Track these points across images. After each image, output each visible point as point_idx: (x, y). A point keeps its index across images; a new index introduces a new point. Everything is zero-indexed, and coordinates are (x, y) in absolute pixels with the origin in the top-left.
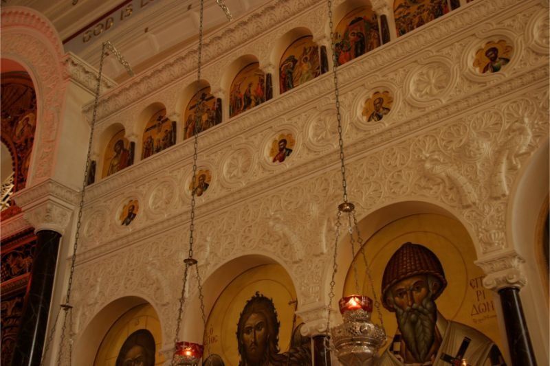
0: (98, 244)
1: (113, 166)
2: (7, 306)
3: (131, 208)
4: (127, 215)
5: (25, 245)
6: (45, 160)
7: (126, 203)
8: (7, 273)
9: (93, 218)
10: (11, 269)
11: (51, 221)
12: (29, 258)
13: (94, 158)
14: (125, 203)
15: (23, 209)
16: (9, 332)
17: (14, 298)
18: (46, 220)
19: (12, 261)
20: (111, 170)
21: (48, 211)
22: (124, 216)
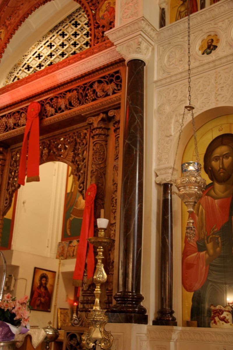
0: (181, 70)
1: (180, 12)
2: (93, 120)
3: (210, 41)
4: (207, 47)
5: (109, 74)
6: (130, 4)
7: (205, 37)
8: (94, 96)
9: (172, 52)
10: (97, 93)
11: (140, 52)
12: (113, 84)
13: (164, 6)
14: (203, 37)
15: (115, 44)
16: (98, 138)
17: (98, 115)
18: (136, 51)
19: (98, 87)
20: (180, 16)
21: (139, 44)
22: (202, 48)
